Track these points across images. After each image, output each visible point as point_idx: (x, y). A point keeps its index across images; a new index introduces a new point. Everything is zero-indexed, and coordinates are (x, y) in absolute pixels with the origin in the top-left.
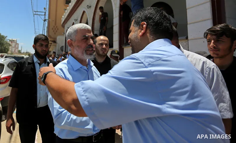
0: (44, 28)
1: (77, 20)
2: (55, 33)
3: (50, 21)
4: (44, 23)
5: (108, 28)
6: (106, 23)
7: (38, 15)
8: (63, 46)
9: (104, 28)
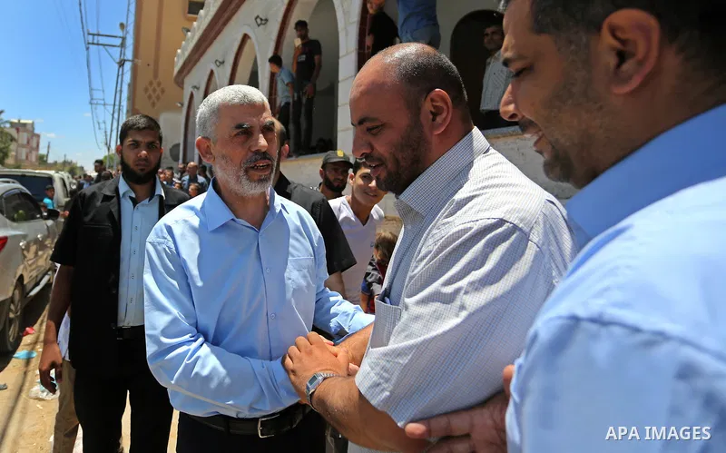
0: (119, 89)
1: (223, 62)
2: (154, 104)
3: (139, 64)
4: (120, 73)
5: (318, 88)
6: (315, 73)
7: (101, 47)
8: (178, 145)
9: (308, 88)
